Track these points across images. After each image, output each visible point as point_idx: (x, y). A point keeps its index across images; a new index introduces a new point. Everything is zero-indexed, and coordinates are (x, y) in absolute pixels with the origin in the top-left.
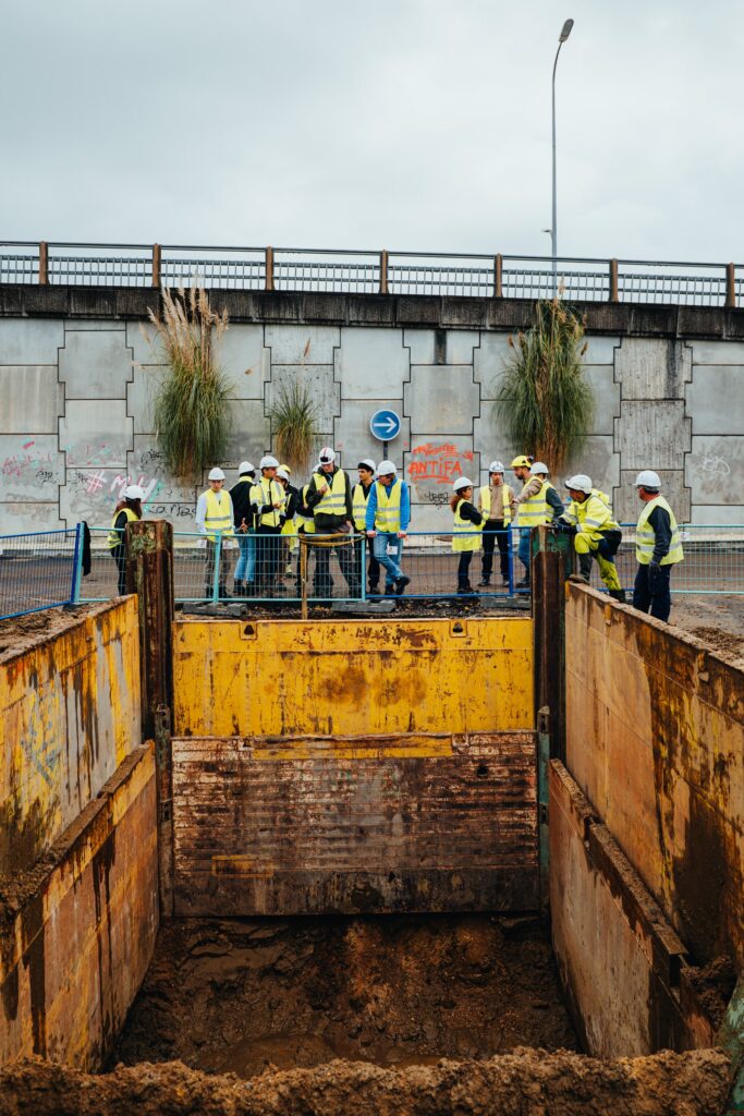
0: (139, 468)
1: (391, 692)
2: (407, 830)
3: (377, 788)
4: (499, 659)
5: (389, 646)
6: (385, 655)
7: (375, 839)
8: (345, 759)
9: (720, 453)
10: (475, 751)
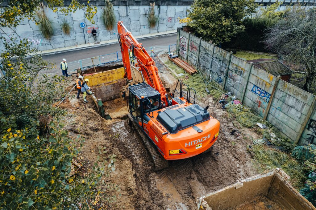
0: (36, 37)
1: (110, 78)
2: (114, 91)
3: (110, 87)
5: (109, 74)
6: (109, 75)
7: (111, 92)
8: (106, 85)
9: (135, 24)
10: (120, 81)
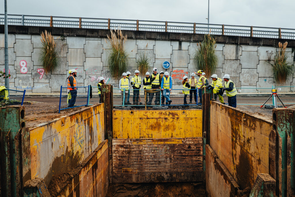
0: (104, 75)
1: (167, 128)
2: (171, 162)
3: (163, 151)
4: (194, 120)
5: (167, 116)
6: (166, 119)
7: (163, 164)
8: (156, 144)
9: (248, 73)
10: (188, 142)
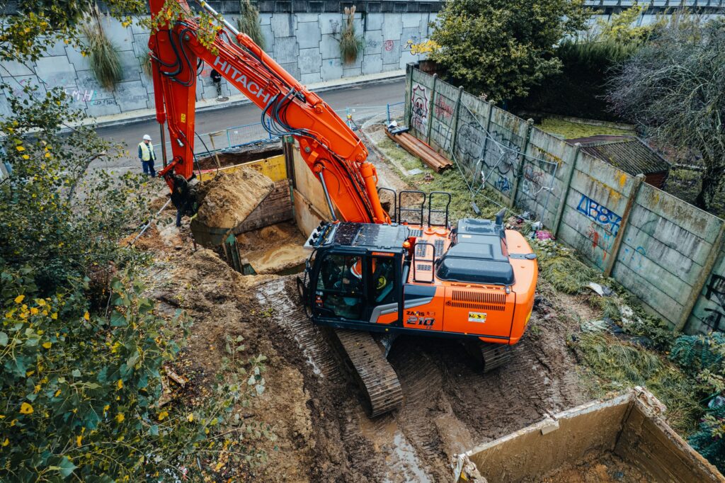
0: (83, 86)
10: (275, 187)
